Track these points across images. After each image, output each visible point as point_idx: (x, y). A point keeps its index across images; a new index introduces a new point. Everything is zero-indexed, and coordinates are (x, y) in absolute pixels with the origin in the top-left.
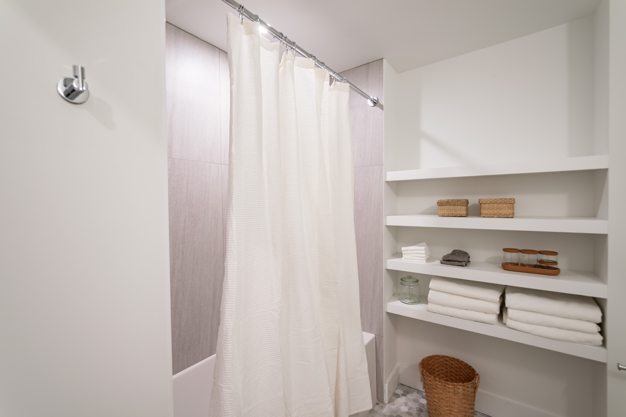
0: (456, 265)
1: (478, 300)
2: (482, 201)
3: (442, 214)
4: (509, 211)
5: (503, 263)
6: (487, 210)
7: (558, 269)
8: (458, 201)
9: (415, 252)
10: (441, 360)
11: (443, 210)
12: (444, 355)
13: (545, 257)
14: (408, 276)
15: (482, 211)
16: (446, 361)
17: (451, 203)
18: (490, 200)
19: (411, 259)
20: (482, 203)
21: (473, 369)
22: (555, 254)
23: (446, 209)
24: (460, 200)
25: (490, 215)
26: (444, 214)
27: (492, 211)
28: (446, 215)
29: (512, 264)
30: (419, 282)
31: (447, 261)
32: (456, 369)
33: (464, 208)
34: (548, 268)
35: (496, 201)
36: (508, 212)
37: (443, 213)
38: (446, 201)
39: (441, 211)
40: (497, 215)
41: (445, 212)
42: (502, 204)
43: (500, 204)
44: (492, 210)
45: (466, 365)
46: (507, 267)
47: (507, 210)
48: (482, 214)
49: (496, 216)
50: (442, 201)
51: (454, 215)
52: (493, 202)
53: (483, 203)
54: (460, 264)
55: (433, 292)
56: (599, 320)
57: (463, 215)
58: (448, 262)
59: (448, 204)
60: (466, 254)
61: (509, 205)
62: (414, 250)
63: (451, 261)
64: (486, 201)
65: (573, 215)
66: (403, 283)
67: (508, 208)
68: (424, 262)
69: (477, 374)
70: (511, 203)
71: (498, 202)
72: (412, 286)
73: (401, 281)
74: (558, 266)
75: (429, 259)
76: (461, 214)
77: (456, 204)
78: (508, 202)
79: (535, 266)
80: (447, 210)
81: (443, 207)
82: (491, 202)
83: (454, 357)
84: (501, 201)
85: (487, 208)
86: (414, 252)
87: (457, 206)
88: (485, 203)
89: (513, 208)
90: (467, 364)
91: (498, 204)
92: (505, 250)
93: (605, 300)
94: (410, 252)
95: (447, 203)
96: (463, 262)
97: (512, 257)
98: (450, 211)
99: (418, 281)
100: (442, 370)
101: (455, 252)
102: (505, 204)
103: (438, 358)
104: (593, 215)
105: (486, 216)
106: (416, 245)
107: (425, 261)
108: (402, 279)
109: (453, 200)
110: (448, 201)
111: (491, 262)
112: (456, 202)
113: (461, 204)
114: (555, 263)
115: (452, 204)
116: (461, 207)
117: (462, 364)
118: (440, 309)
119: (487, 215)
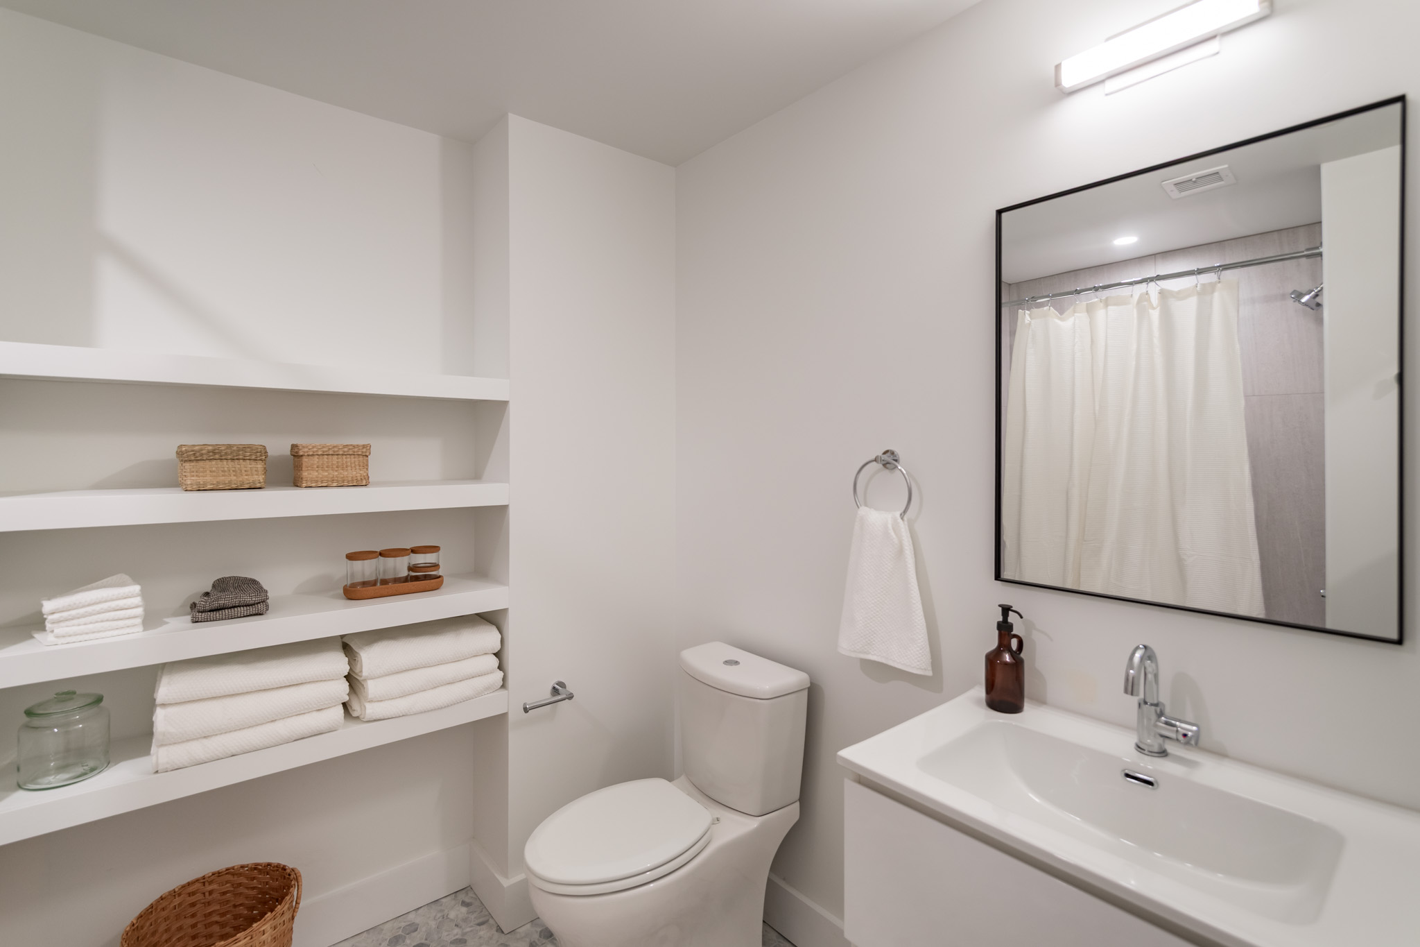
0: (248, 616)
1: (301, 686)
2: (306, 450)
3: (198, 484)
4: (361, 472)
5: (346, 585)
6: (317, 471)
7: (440, 577)
8: (244, 448)
9: (105, 606)
10: (177, 901)
11: (201, 474)
12: (185, 882)
13: (420, 559)
14: (56, 694)
15: (305, 474)
16: (193, 893)
17: (226, 454)
18: (323, 447)
19: (87, 633)
20: (306, 454)
21: (278, 866)
22: (434, 549)
23: (210, 471)
24: (250, 446)
25: (322, 482)
26: (205, 484)
27: (326, 474)
28: (209, 487)
29: (364, 584)
30: (102, 704)
31: (210, 611)
32: (224, 897)
33: (260, 466)
34: (426, 577)
35: (336, 449)
36: (359, 475)
37: (201, 480)
38: (210, 448)
39: (193, 476)
40: (338, 481)
41: (208, 479)
42: (349, 456)
43: (344, 457)
44: (327, 471)
45: (255, 869)
46: (354, 592)
47: (358, 471)
48: (304, 479)
49: (335, 484)
50: (197, 448)
51: (234, 486)
52: (331, 452)
53: (308, 455)
54: (252, 610)
55: (170, 710)
56: (497, 647)
57: (258, 485)
58: (218, 614)
59: (217, 456)
60: (254, 582)
61: (361, 459)
62: (100, 602)
63: (224, 609)
64: (315, 449)
65: (451, 477)
66: (36, 722)
67: (360, 466)
68: (137, 632)
69: (293, 870)
70: (363, 453)
71: (341, 453)
72: (79, 722)
73: (25, 719)
74: (440, 572)
75: (151, 619)
76: (254, 482)
77: (241, 457)
78: (360, 453)
79: (406, 580)
80: (214, 471)
81: (201, 463)
82: (326, 451)
83: (216, 869)
84: (346, 449)
85: (315, 466)
86: (97, 608)
87: (241, 461)
88: (313, 455)
89: (366, 466)
90: (257, 864)
91: (340, 456)
92: (351, 557)
93: (503, 612)
94: (81, 611)
95: (215, 454)
96: (257, 603)
97: (366, 569)
98: (223, 476)
99: (99, 700)
100: (180, 928)
101: (221, 585)
102: (354, 458)
103: (168, 903)
104: (476, 475)
105: (313, 485)
106: (94, 585)
107: (140, 628)
108: (29, 713)
109: (230, 446)
110: (217, 447)
111: (317, 590)
112: (241, 452)
113: (253, 457)
114: (435, 566)
115: (229, 457)
116: (253, 464)
117: (240, 875)
118: (198, 749)
119: (317, 481)
